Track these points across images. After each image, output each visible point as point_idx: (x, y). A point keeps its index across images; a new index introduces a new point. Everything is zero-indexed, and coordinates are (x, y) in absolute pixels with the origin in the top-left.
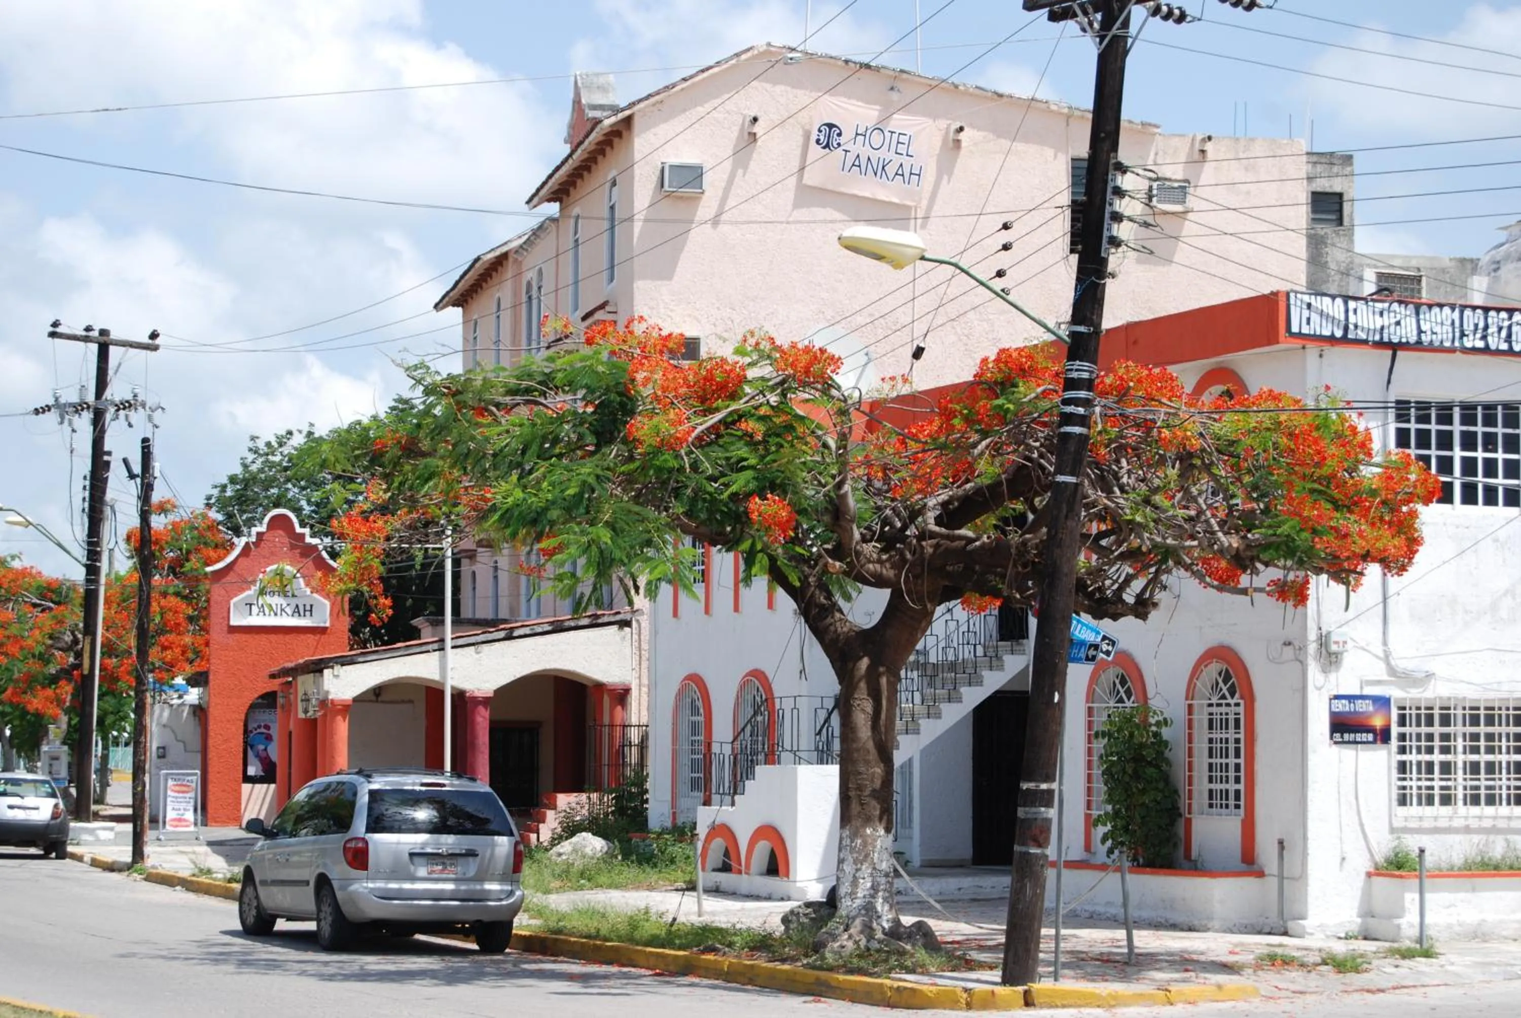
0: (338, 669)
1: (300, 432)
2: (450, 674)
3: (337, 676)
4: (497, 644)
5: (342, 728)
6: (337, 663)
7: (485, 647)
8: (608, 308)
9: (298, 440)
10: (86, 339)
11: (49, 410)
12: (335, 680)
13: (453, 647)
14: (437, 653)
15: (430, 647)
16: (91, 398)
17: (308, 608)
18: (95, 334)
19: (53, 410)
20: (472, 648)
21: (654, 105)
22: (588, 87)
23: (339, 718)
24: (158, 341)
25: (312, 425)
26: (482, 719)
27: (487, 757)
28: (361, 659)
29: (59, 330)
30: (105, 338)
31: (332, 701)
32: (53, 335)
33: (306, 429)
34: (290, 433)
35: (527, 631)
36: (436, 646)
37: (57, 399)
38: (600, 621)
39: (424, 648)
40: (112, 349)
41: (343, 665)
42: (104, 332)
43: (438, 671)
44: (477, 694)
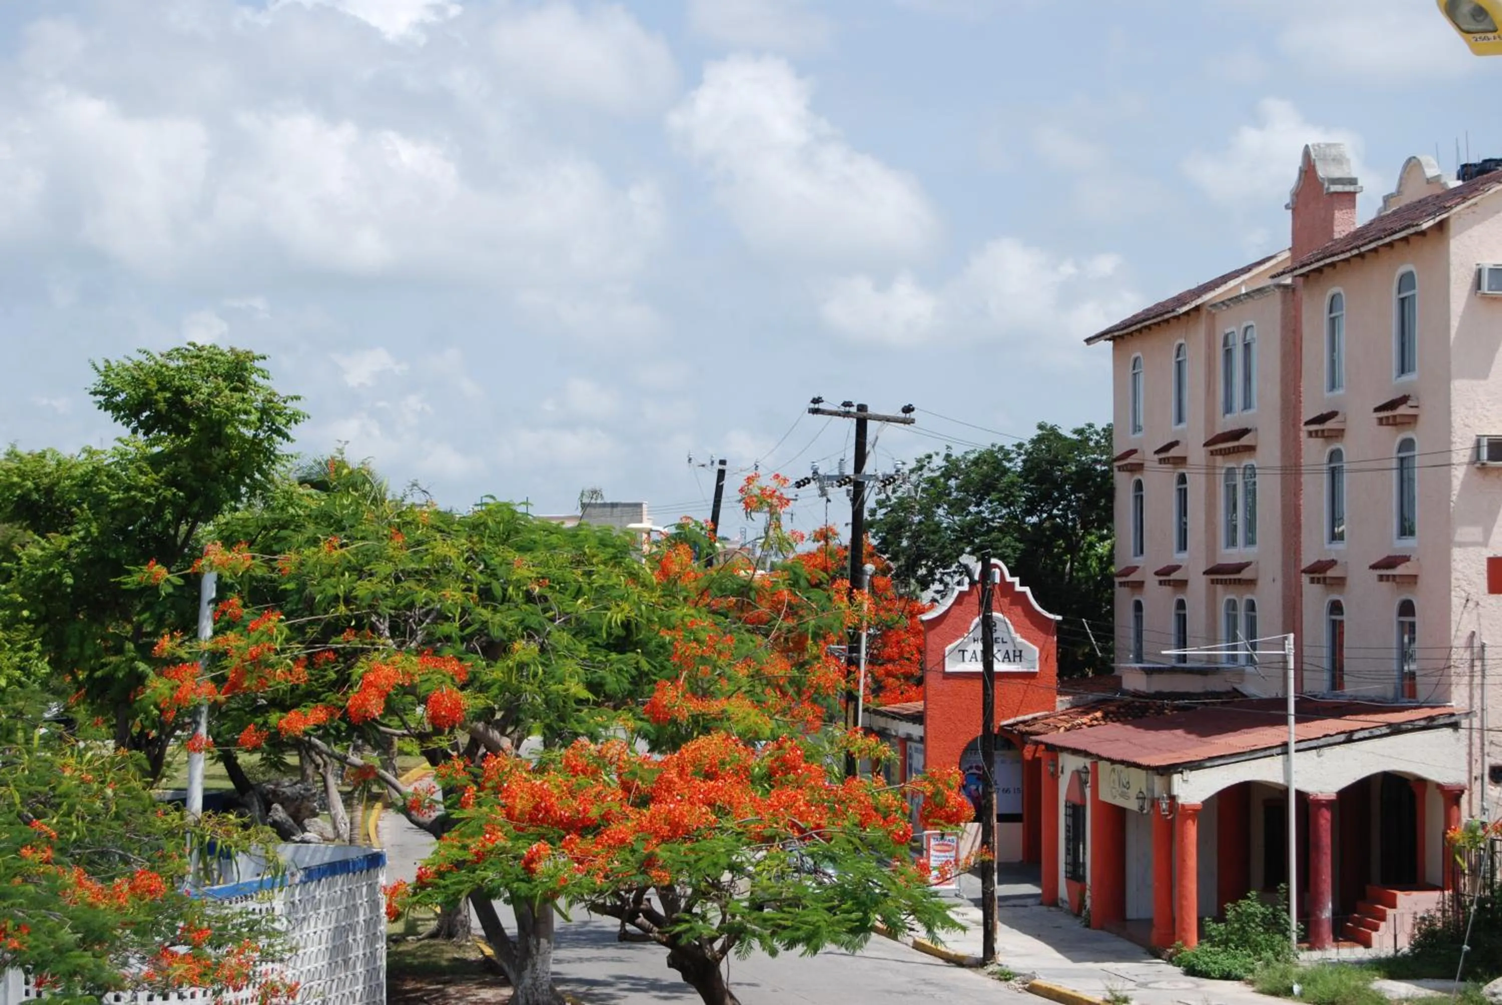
0: (1187, 774)
1: (937, 454)
2: (1294, 777)
3: (1185, 781)
4: (1337, 748)
5: (1192, 831)
6: (1186, 768)
7: (1326, 751)
8: (1410, 403)
9: (938, 462)
10: (847, 414)
11: (809, 482)
12: (1184, 785)
13: (1297, 751)
14: (1281, 757)
15: (1274, 751)
16: (849, 470)
17: (1018, 654)
18: (854, 410)
19: (812, 482)
20: (1314, 751)
21: (1468, 207)
22: (1324, 159)
23: (1190, 822)
24: (912, 415)
25: (948, 447)
26: (1325, 820)
27: (1329, 858)
28: (1208, 764)
29: (821, 406)
30: (864, 414)
31: (1183, 806)
32: (815, 411)
33: (943, 454)
34: (929, 457)
35: (1366, 734)
36: (1279, 750)
37: (815, 472)
38: (1435, 723)
39: (1268, 753)
40: (870, 423)
41: (1191, 770)
42: (862, 408)
43: (1282, 775)
44: (1321, 797)
